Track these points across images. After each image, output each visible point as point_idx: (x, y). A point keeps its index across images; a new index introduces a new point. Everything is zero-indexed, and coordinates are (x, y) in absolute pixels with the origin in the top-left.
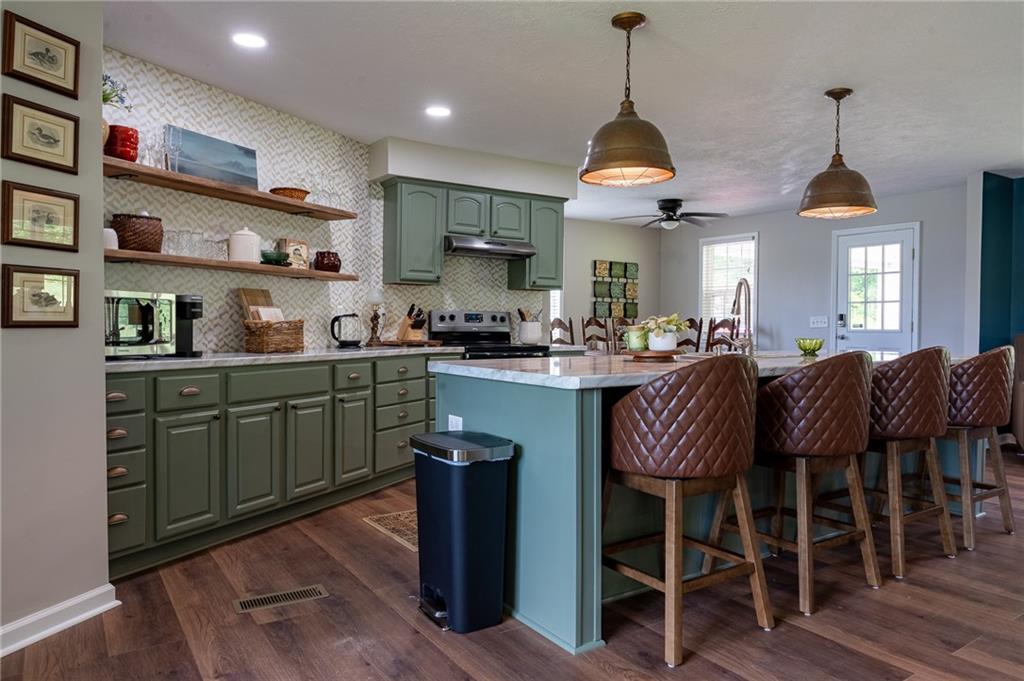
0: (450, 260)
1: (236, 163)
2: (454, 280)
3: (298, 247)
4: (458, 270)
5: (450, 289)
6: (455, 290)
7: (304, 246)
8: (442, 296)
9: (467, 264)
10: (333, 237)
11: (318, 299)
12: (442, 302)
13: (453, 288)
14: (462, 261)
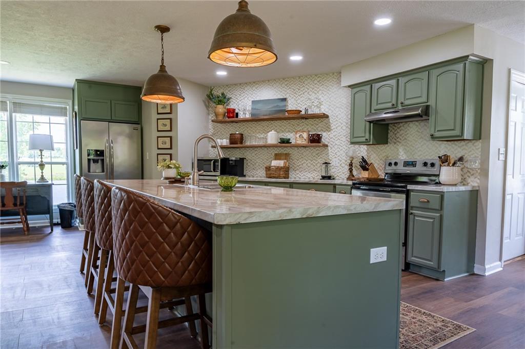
0: (403, 126)
1: (277, 106)
2: (405, 139)
3: (302, 134)
4: (408, 132)
5: (403, 145)
6: (406, 146)
7: (304, 133)
8: (398, 150)
9: (415, 127)
10: (331, 126)
11: (321, 156)
12: (398, 154)
13: (405, 144)
14: (411, 125)
